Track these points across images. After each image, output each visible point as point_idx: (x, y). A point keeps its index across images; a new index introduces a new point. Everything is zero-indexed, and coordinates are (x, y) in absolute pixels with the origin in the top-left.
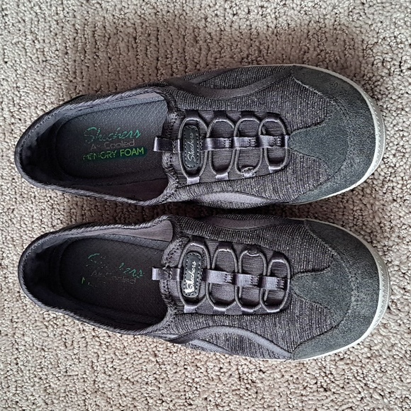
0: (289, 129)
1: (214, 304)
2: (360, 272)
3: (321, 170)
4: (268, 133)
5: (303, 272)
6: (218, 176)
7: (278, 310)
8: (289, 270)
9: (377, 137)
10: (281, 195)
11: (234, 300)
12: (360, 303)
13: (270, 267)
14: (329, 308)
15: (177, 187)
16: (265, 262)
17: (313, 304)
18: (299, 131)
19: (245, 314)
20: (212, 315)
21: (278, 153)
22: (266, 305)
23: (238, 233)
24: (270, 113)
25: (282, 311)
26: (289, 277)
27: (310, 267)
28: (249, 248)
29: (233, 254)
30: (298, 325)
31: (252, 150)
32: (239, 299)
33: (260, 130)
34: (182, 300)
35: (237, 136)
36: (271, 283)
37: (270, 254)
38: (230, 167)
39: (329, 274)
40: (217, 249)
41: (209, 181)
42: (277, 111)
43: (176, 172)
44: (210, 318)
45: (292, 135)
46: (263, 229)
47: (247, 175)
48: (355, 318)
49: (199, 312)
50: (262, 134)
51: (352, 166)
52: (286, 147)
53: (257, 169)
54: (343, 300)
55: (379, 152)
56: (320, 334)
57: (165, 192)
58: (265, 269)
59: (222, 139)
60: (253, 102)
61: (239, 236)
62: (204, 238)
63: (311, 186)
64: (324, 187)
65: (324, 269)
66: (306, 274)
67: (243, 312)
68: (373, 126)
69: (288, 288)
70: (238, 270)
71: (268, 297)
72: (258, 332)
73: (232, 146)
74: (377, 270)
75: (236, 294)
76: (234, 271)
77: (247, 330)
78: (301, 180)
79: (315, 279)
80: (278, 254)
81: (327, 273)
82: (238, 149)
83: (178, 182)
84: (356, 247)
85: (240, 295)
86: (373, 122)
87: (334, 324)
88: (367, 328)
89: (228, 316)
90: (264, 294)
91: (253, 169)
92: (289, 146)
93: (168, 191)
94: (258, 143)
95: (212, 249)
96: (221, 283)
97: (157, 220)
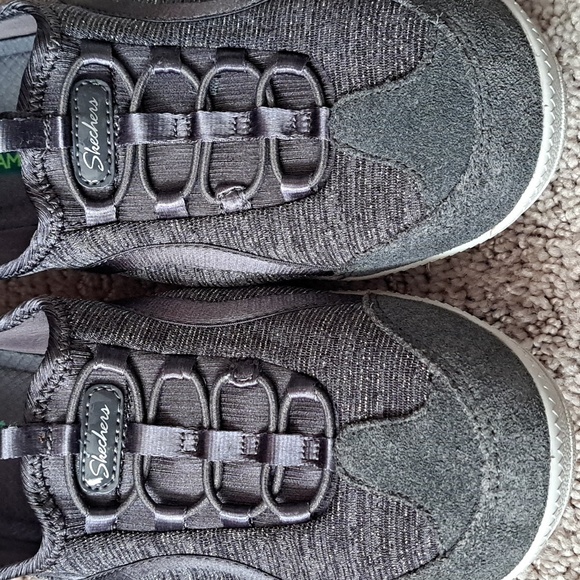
0: (330, 91)
1: (157, 506)
2: (499, 416)
3: (408, 195)
4: (279, 103)
5: (363, 421)
6: (163, 206)
7: (307, 515)
8: (329, 417)
9: (547, 113)
10: (312, 254)
11: (203, 496)
12: (503, 493)
13: (284, 410)
14: (427, 506)
15: (62, 231)
16: (272, 400)
17: (390, 498)
18: (353, 96)
19: (229, 526)
20: (155, 532)
21: (302, 151)
22: (277, 504)
23: (208, 334)
24: (284, 52)
25: (315, 517)
26: (330, 433)
27: (379, 408)
28: (234, 366)
29: (197, 384)
30: (354, 550)
31: (242, 143)
32: (214, 491)
33: (260, 94)
34: (79, 505)
35: (204, 109)
36: (288, 450)
37: (283, 381)
38: (190, 185)
39: (425, 423)
40: (159, 374)
41: (140, 217)
42: (301, 47)
43: (57, 195)
44: (148, 539)
45: (336, 106)
46: (267, 320)
47: (231, 205)
48: (492, 531)
49: (124, 526)
50: (265, 104)
51: (483, 183)
52: (323, 137)
53: (252, 191)
54: (461, 489)
55: (551, 150)
56: (410, 572)
57: (33, 244)
58: (272, 416)
59: (168, 116)
60: (247, 26)
61: (212, 340)
62: (127, 349)
63: (383, 234)
64: (415, 235)
65: (411, 412)
66: (368, 425)
67: (225, 521)
68: (537, 83)
69: (329, 460)
70: (211, 422)
71: (283, 484)
72: (265, 567)
73: (193, 133)
74: (542, 409)
75: (206, 479)
76: (201, 424)
77: (238, 562)
78: (358, 219)
79: (391, 435)
80: (302, 379)
81: (420, 421)
82: (208, 140)
83: (63, 218)
84: (488, 353)
85: (217, 481)
86: (536, 74)
87: (441, 547)
88: (524, 553)
89: (191, 531)
90: (272, 477)
91: (244, 191)
92: (329, 133)
93: (38, 241)
94: (256, 127)
95: (147, 375)
96: (170, 455)
97: (18, 311)
